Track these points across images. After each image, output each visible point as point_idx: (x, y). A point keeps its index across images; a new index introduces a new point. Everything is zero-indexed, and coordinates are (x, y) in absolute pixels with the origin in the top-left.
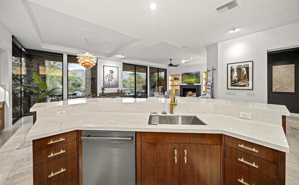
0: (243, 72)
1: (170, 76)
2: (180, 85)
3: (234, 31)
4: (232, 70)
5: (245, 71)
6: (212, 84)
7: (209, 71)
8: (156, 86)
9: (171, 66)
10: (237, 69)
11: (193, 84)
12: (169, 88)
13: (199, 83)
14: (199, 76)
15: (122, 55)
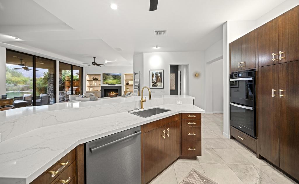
0: (159, 77)
1: (87, 76)
2: (101, 86)
3: (157, 48)
4: (153, 75)
5: (160, 76)
6: (139, 85)
7: (136, 74)
8: (65, 88)
9: (94, 65)
10: (155, 74)
11: (115, 85)
12: (86, 89)
13: (120, 83)
14: (121, 77)
15: (17, 37)
